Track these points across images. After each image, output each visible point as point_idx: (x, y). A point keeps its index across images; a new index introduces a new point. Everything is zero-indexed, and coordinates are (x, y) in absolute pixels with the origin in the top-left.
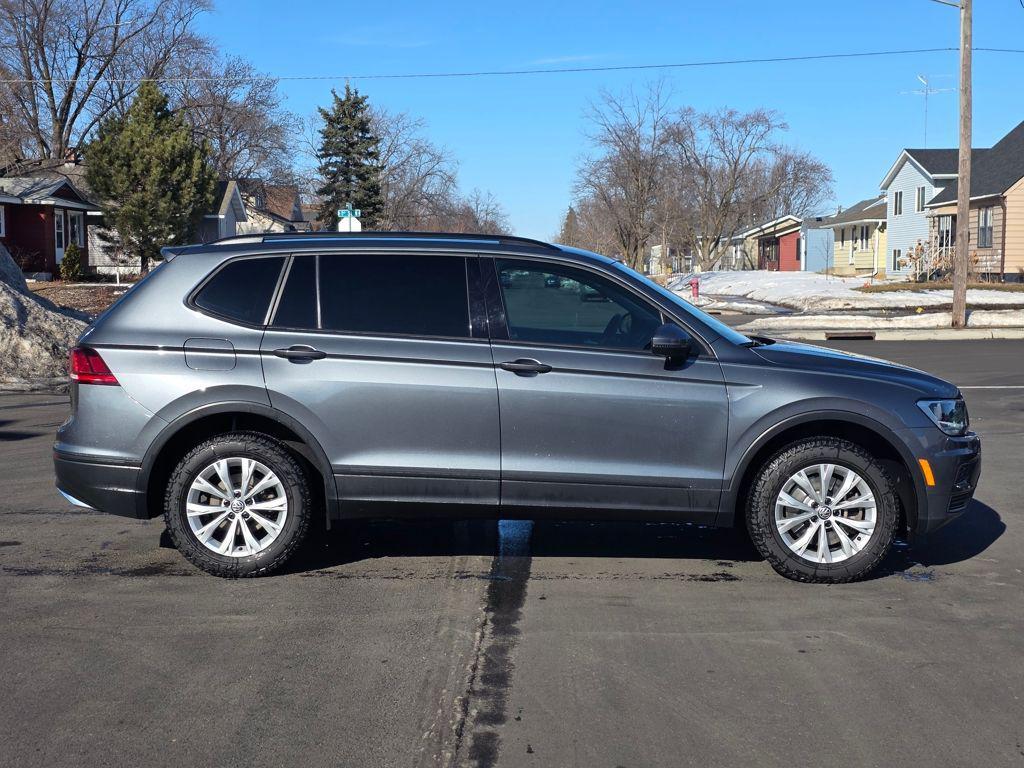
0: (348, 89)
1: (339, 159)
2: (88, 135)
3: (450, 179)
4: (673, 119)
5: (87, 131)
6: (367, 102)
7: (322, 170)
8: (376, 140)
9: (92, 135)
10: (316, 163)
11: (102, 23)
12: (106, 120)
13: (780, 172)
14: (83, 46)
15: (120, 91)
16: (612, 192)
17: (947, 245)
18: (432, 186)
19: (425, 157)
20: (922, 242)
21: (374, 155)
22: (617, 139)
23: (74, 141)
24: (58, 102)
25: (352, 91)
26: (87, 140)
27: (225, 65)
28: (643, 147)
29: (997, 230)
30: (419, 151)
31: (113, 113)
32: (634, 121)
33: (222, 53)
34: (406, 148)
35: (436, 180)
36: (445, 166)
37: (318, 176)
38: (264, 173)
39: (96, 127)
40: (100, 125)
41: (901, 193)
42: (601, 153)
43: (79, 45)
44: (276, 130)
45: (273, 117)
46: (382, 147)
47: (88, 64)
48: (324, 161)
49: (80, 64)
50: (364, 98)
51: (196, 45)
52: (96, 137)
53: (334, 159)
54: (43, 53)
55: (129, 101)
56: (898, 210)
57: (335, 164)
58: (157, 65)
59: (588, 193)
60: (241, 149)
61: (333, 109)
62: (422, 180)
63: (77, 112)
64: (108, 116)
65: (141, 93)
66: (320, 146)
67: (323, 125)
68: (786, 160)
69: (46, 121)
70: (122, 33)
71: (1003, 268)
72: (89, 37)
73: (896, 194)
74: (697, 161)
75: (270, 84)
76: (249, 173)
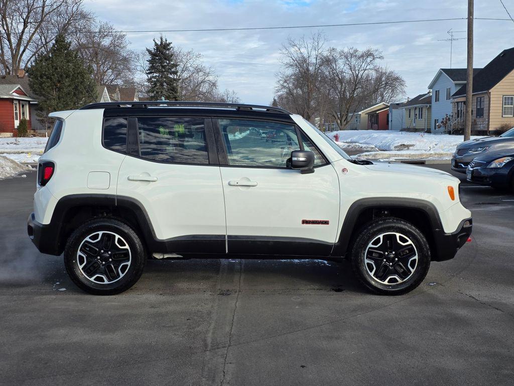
0: (161, 39)
1: (157, 75)
2: (29, 63)
3: (214, 85)
4: (326, 54)
5: (29, 60)
6: (171, 45)
7: (149, 80)
8: (176, 65)
9: (31, 63)
10: (145, 77)
11: (36, 5)
12: (39, 55)
13: (379, 80)
14: (26, 17)
15: (46, 40)
16: (295, 91)
17: (461, 117)
18: (204, 88)
19: (201, 74)
20: (448, 116)
21: (175, 73)
22: (297, 64)
23: (22, 65)
24: (14, 46)
25: (164, 40)
26: (29, 66)
27: (99, 27)
28: (311, 68)
29: (486, 109)
30: (198, 70)
31: (42, 51)
32: (306, 55)
33: (97, 21)
34: (191, 69)
35: (207, 85)
36: (211, 78)
37: (146, 83)
38: (120, 82)
39: (33, 59)
40: (36, 57)
41: (439, 91)
42: (290, 71)
43: (25, 16)
44: (126, 60)
45: (124, 54)
46: (179, 69)
47: (29, 27)
48: (149, 76)
49: (25, 26)
50: (170, 44)
51: (84, 16)
52: (33, 64)
53: (155, 75)
54: (6, 21)
55: (50, 45)
56: (437, 100)
57: (155, 77)
58: (64, 26)
59: (283, 92)
60: (108, 70)
61: (154, 49)
62: (199, 85)
63: (24, 51)
64: (39, 53)
65: (56, 41)
66: (147, 68)
67: (149, 57)
68: (382, 74)
69: (8, 55)
70: (46, 10)
71: (488, 128)
72: (29, 12)
73: (436, 91)
74: (338, 76)
75: (122, 37)
76: (111, 82)
